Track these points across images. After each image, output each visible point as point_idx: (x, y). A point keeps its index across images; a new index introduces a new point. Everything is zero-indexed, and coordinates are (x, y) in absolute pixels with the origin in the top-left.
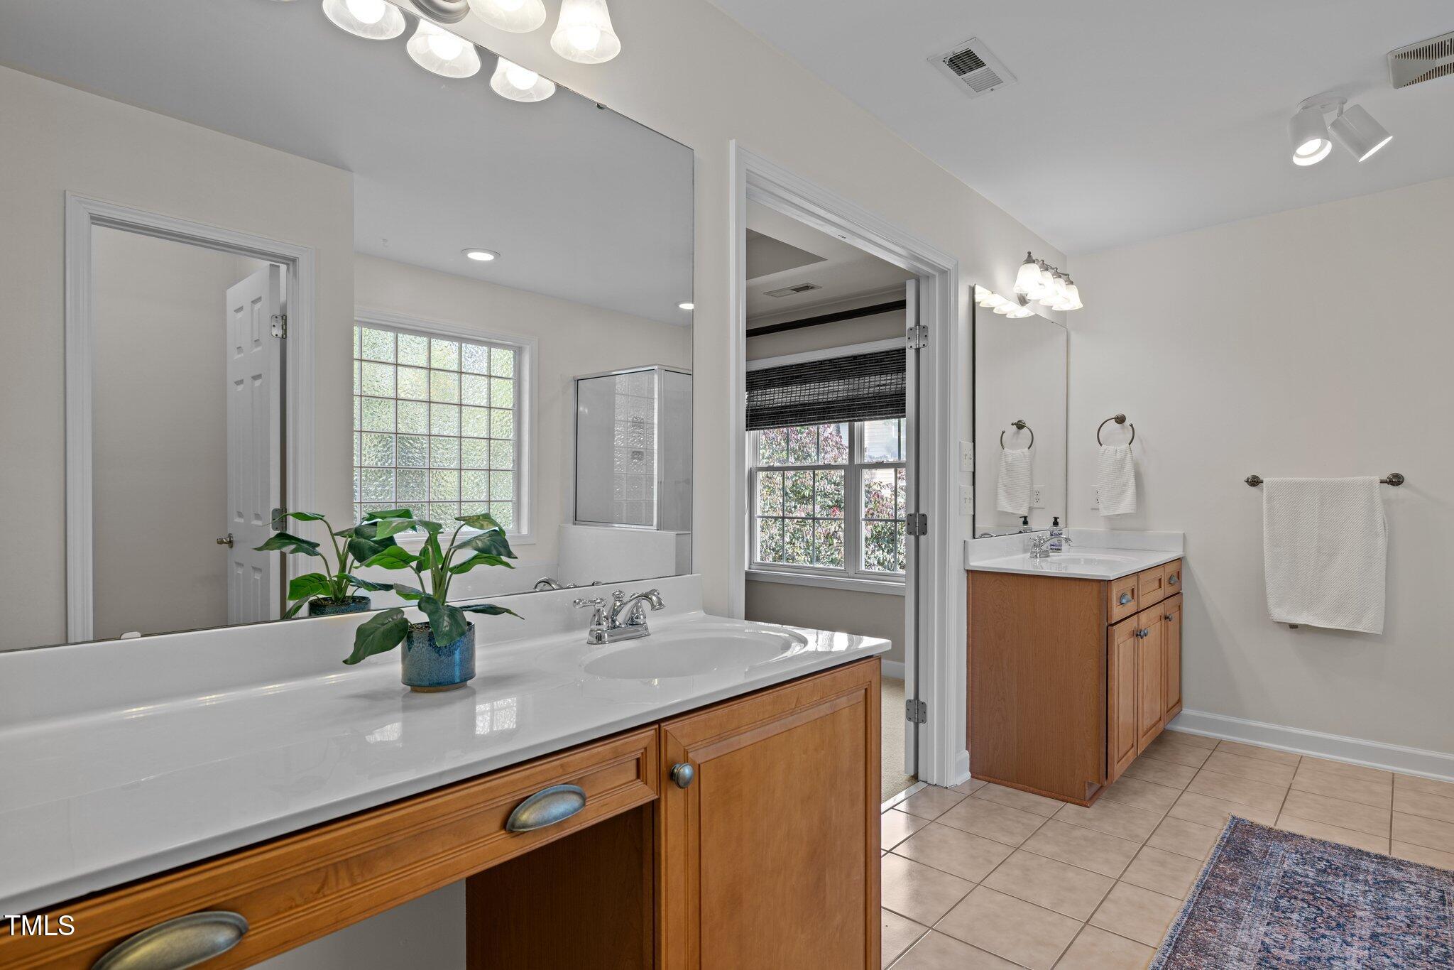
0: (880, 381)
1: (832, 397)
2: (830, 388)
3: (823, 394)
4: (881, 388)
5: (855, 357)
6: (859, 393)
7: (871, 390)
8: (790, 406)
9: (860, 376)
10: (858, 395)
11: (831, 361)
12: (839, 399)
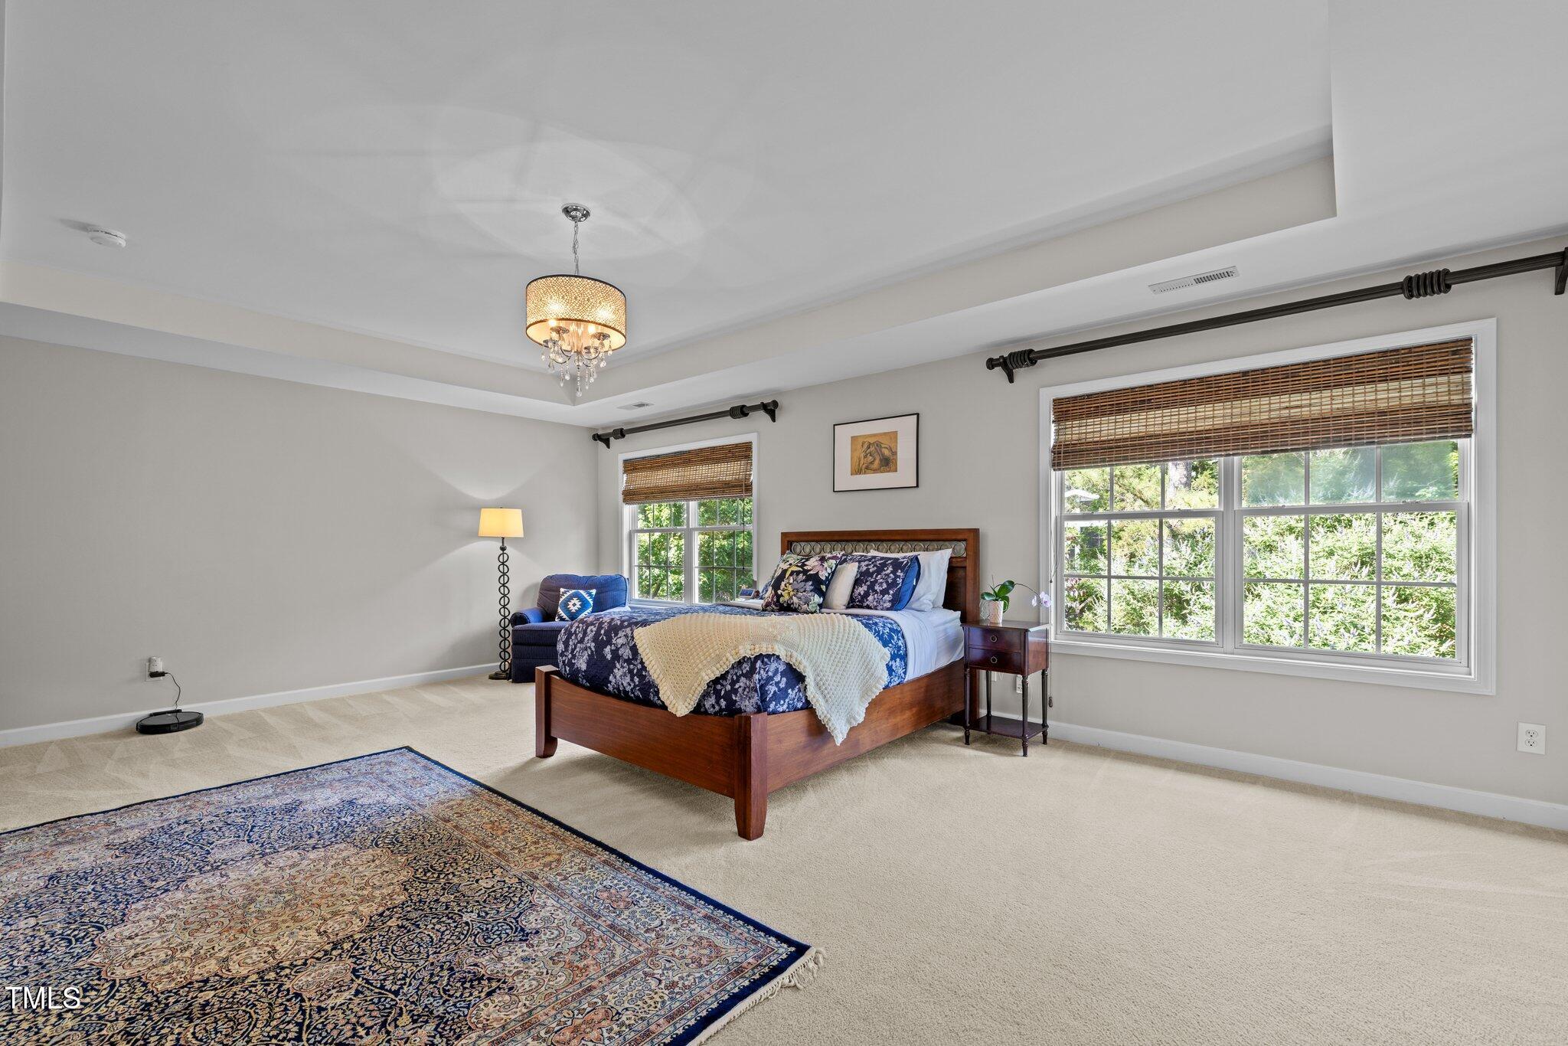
0: (1290, 401)
1: (1201, 425)
2: (1198, 414)
3: (1187, 421)
4: (1292, 411)
5: (1245, 373)
6: (1252, 418)
7: (1274, 414)
8: (1133, 439)
9: (1255, 396)
10: (1250, 421)
11: (1201, 379)
12: (1216, 427)
